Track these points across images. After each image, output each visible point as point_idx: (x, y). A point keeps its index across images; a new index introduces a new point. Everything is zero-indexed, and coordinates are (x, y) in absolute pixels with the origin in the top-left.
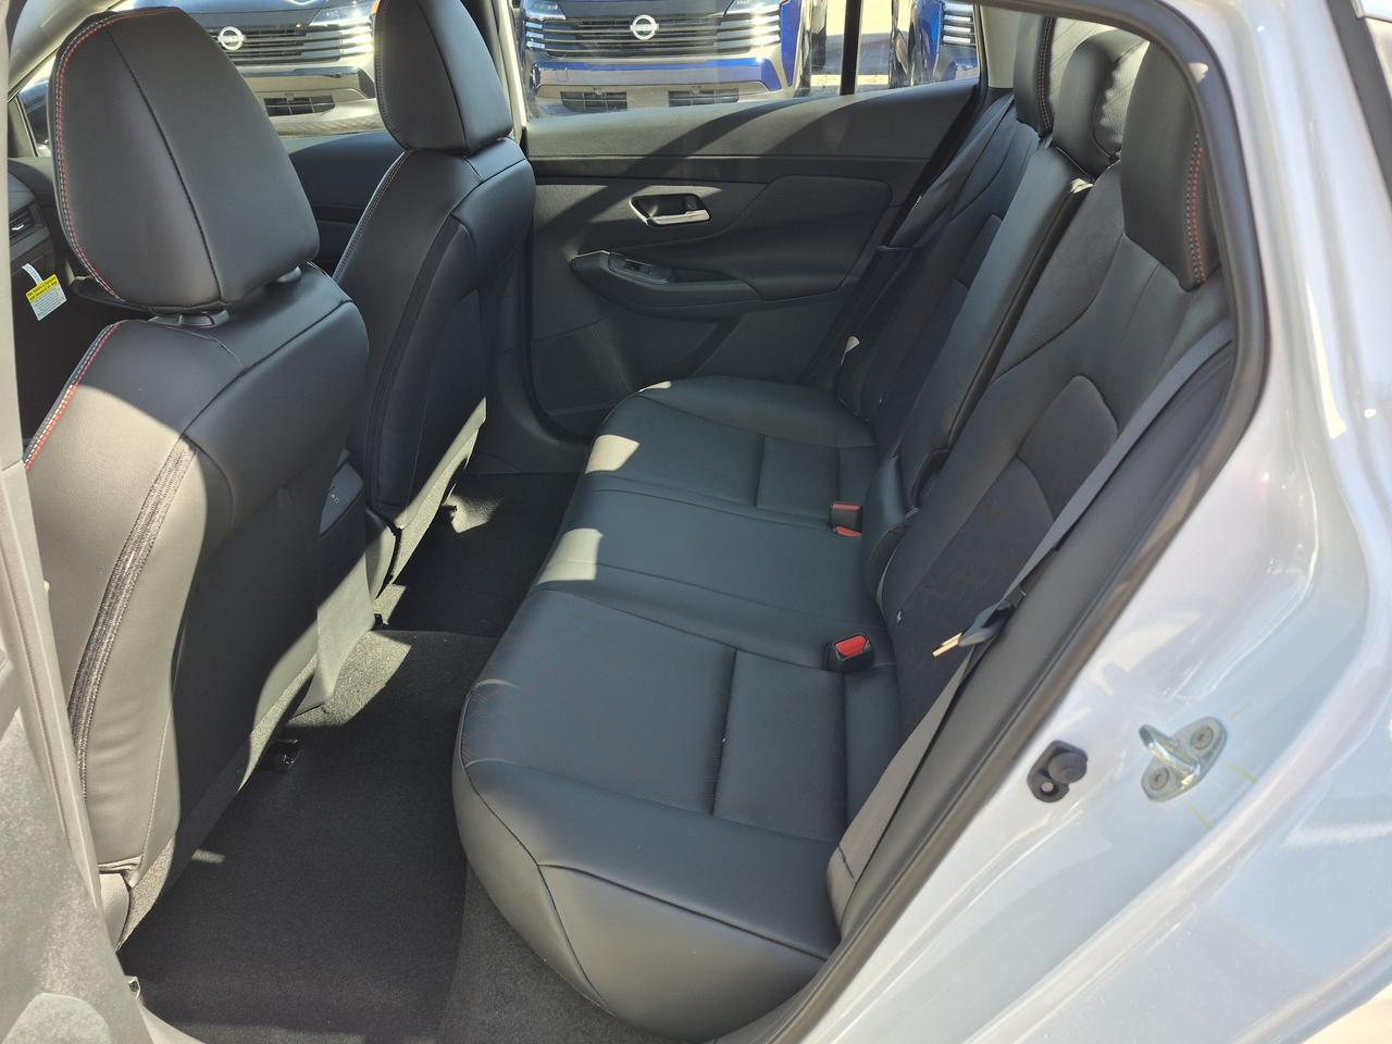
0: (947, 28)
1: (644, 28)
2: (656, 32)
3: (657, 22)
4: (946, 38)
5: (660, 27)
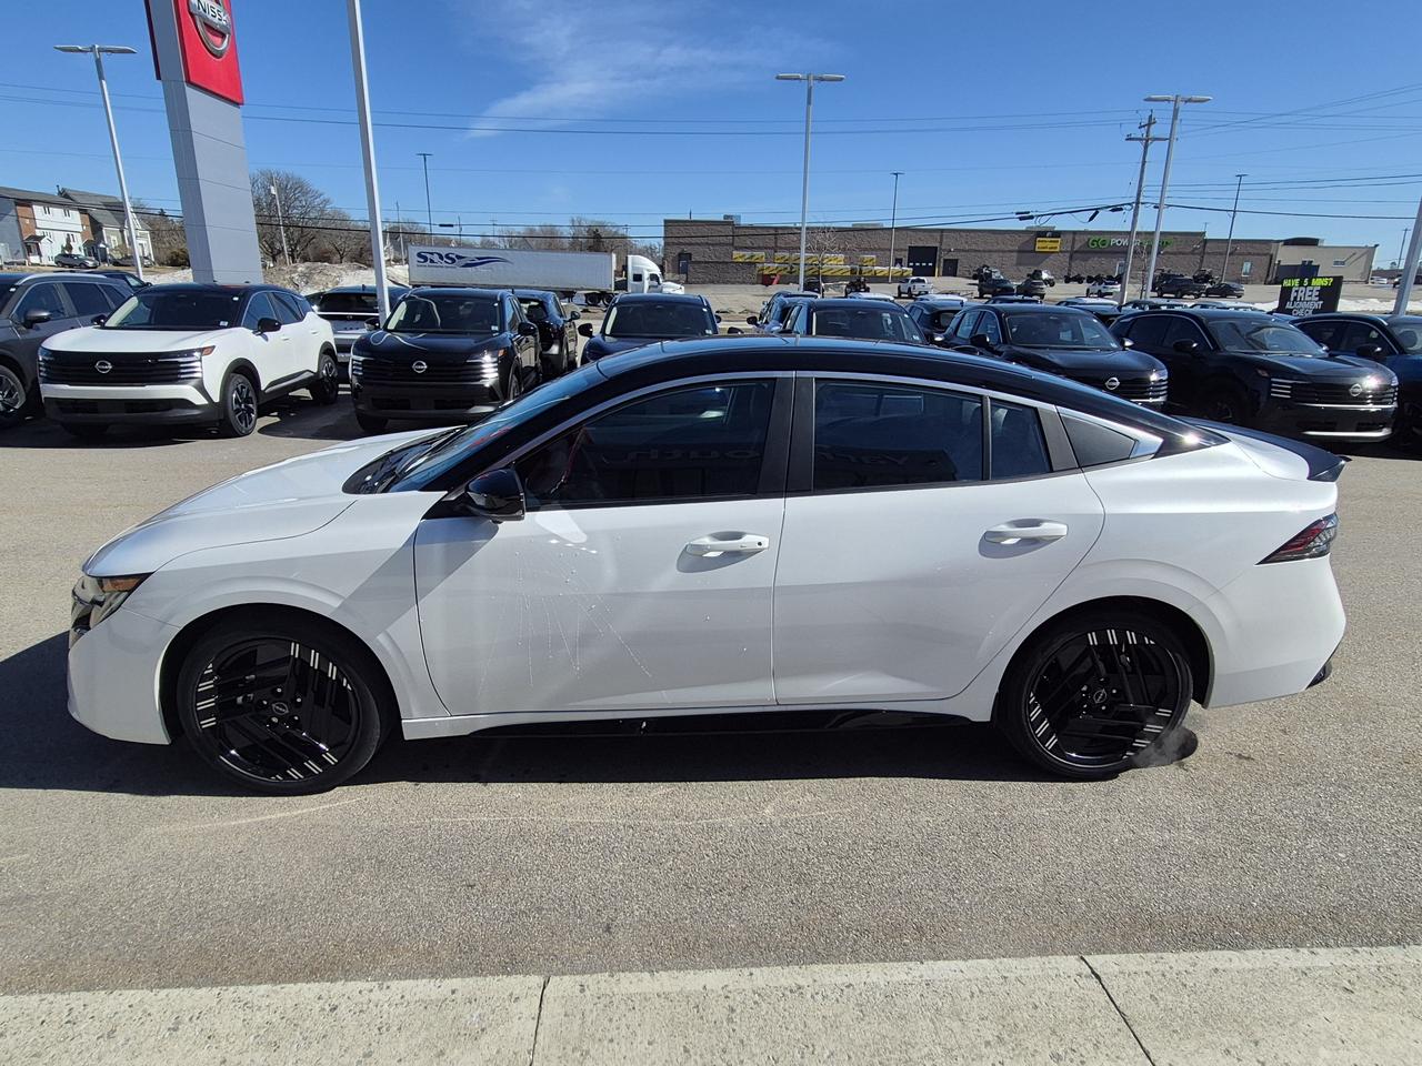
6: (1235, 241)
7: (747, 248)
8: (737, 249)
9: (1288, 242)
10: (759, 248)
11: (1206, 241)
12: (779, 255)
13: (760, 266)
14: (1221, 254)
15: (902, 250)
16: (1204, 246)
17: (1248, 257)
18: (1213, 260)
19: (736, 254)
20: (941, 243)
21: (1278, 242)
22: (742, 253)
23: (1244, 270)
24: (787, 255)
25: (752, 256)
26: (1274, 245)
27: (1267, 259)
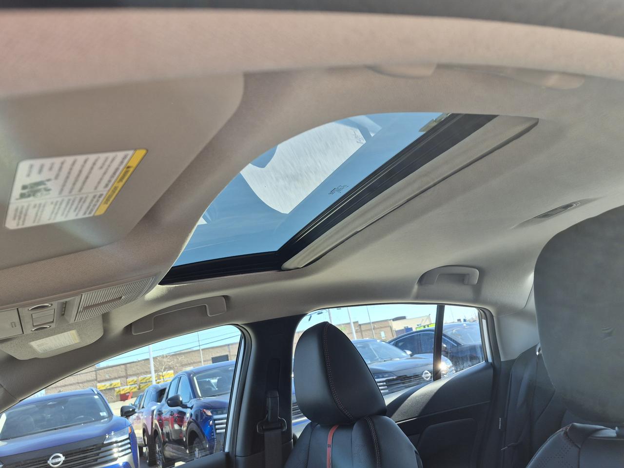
0: (217, 427)
1: (57, 460)
2: (64, 461)
3: (64, 456)
4: (218, 431)
5: (66, 458)
6: (373, 323)
7: (106, 380)
8: (99, 382)
9: (394, 320)
10: (116, 378)
11: (360, 325)
12: (130, 379)
13: (117, 390)
14: (369, 330)
15: (208, 361)
16: (360, 328)
17: (382, 329)
18: (367, 333)
19: (99, 385)
20: (229, 352)
21: (390, 320)
22: (103, 384)
23: (382, 336)
24: (135, 378)
25: (111, 385)
26: (390, 321)
27: (389, 329)
